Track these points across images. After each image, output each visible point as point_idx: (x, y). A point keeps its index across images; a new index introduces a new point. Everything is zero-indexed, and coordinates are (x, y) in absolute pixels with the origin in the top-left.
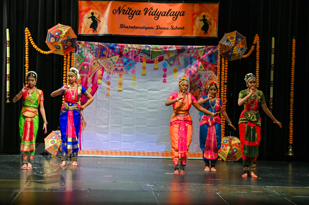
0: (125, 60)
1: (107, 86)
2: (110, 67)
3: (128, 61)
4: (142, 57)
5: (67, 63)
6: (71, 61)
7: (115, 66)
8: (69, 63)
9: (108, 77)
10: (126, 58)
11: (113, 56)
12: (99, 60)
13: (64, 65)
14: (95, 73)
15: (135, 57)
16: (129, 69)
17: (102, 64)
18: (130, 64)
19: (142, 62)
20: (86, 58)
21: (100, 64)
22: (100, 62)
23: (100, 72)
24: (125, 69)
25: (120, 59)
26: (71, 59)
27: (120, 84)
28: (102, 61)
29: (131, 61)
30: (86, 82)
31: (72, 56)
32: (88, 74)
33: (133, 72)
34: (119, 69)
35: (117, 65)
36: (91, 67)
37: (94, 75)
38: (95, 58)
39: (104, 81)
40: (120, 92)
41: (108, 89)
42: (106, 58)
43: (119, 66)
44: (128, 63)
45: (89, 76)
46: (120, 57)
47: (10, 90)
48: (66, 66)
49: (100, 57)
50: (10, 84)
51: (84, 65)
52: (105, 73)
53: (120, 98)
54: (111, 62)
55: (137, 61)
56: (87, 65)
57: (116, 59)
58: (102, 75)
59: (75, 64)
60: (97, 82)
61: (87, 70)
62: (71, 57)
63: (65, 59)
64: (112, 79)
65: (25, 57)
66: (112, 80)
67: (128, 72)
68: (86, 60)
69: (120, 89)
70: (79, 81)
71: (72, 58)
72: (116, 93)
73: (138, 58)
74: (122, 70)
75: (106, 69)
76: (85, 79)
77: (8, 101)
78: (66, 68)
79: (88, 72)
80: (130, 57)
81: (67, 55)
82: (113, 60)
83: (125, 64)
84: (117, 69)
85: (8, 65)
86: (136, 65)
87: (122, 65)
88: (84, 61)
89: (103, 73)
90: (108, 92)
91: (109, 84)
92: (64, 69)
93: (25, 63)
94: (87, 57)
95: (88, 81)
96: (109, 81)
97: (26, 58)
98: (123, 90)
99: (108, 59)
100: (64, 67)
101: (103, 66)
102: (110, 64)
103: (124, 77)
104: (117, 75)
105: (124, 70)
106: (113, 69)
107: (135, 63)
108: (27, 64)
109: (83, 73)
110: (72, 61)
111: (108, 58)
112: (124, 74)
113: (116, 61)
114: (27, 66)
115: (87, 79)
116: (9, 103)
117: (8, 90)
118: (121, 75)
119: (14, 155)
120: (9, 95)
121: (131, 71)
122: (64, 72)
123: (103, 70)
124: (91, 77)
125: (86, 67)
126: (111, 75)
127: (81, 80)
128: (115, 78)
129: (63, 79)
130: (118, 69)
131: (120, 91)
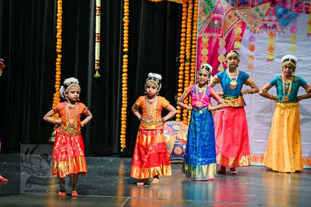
0: (280, 11)
1: (250, 53)
2: (254, 22)
3: (285, 12)
4: (308, 4)
5: (187, 16)
6: (193, 13)
7: (263, 20)
8: (190, 17)
9: (252, 38)
10: (282, 7)
11: (260, 4)
12: (237, 11)
13: (183, 18)
14: (231, 31)
15: (297, 5)
16: (286, 25)
17: (242, 17)
18: (288, 17)
19: (308, 13)
20: (216, 7)
21: (238, 17)
22: (239, 14)
23: (238, 30)
24: (280, 25)
25: (272, 8)
26: (193, 9)
27: (271, 49)
28: (242, 13)
29: (289, 13)
30: (217, 46)
31: (196, 5)
32: (219, 32)
33: (293, 30)
34: (270, 24)
35: (267, 18)
36: (225, 22)
37: (230, 35)
38: (232, 7)
39: (245, 45)
40: (270, 63)
41: (251, 57)
42: (250, 7)
43: (270, 20)
44: (285, 16)
45: (222, 37)
46: (272, 5)
47: (100, 57)
48: (186, 21)
49: (239, 6)
50: (101, 49)
51: (214, 19)
52: (246, 31)
53: (270, 72)
54: (258, 14)
55: (299, 11)
56: (219, 19)
57: (265, 8)
58: (242, 35)
59: (200, 17)
60: (233, 46)
61: (219, 26)
62: (193, 7)
63: (184, 9)
64: (257, 40)
65: (123, 5)
66: (259, 43)
67: (285, 30)
68: (217, 11)
69: (271, 57)
70: (205, 44)
71: (195, 8)
72: (265, 63)
73: (302, 8)
74: (275, 26)
75: (248, 25)
76: (214, 41)
77: (97, 75)
78: (186, 24)
79: (220, 30)
80: (289, 6)
81: (188, 4)
82: (261, 11)
83: (280, 16)
84: (265, 25)
85: (98, 19)
86: (298, 18)
87: (274, 18)
88: (214, 13)
89: (243, 31)
90: (251, 61)
91: (252, 49)
92: (183, 26)
93: (123, 16)
94: (219, 6)
95: (220, 44)
96: (252, 43)
97: (125, 7)
98: (276, 60)
99: (253, 9)
100: (183, 22)
101: (244, 20)
102: (255, 17)
103: (277, 38)
104: (265, 34)
105: (278, 27)
106: (261, 24)
107: (297, 15)
108: (126, 17)
109: (213, 32)
110: (195, 12)
111: (252, 6)
112: (277, 33)
113: (265, 12)
114: (126, 21)
115: (218, 41)
116: (98, 78)
117: (97, 57)
118: (272, 35)
119: (105, 158)
120: (100, 65)
121: (289, 28)
122: (183, 30)
123: (244, 26)
124: (225, 38)
125: (216, 22)
126: (256, 35)
127: (208, 42)
128: (263, 39)
129: (181, 42)
130: (268, 25)
131: (271, 60)
